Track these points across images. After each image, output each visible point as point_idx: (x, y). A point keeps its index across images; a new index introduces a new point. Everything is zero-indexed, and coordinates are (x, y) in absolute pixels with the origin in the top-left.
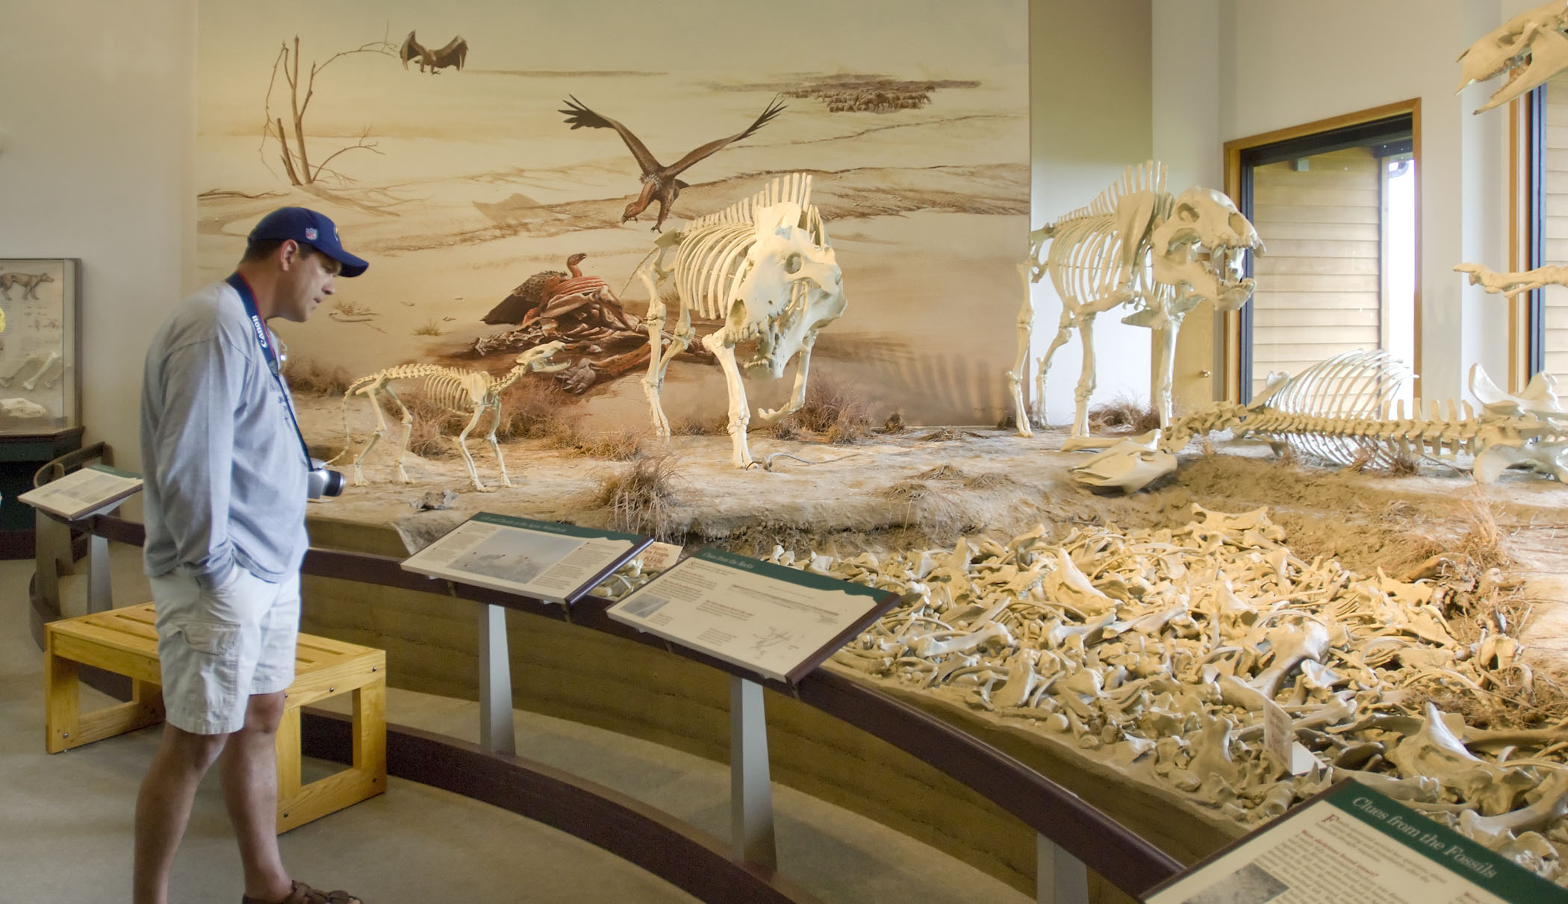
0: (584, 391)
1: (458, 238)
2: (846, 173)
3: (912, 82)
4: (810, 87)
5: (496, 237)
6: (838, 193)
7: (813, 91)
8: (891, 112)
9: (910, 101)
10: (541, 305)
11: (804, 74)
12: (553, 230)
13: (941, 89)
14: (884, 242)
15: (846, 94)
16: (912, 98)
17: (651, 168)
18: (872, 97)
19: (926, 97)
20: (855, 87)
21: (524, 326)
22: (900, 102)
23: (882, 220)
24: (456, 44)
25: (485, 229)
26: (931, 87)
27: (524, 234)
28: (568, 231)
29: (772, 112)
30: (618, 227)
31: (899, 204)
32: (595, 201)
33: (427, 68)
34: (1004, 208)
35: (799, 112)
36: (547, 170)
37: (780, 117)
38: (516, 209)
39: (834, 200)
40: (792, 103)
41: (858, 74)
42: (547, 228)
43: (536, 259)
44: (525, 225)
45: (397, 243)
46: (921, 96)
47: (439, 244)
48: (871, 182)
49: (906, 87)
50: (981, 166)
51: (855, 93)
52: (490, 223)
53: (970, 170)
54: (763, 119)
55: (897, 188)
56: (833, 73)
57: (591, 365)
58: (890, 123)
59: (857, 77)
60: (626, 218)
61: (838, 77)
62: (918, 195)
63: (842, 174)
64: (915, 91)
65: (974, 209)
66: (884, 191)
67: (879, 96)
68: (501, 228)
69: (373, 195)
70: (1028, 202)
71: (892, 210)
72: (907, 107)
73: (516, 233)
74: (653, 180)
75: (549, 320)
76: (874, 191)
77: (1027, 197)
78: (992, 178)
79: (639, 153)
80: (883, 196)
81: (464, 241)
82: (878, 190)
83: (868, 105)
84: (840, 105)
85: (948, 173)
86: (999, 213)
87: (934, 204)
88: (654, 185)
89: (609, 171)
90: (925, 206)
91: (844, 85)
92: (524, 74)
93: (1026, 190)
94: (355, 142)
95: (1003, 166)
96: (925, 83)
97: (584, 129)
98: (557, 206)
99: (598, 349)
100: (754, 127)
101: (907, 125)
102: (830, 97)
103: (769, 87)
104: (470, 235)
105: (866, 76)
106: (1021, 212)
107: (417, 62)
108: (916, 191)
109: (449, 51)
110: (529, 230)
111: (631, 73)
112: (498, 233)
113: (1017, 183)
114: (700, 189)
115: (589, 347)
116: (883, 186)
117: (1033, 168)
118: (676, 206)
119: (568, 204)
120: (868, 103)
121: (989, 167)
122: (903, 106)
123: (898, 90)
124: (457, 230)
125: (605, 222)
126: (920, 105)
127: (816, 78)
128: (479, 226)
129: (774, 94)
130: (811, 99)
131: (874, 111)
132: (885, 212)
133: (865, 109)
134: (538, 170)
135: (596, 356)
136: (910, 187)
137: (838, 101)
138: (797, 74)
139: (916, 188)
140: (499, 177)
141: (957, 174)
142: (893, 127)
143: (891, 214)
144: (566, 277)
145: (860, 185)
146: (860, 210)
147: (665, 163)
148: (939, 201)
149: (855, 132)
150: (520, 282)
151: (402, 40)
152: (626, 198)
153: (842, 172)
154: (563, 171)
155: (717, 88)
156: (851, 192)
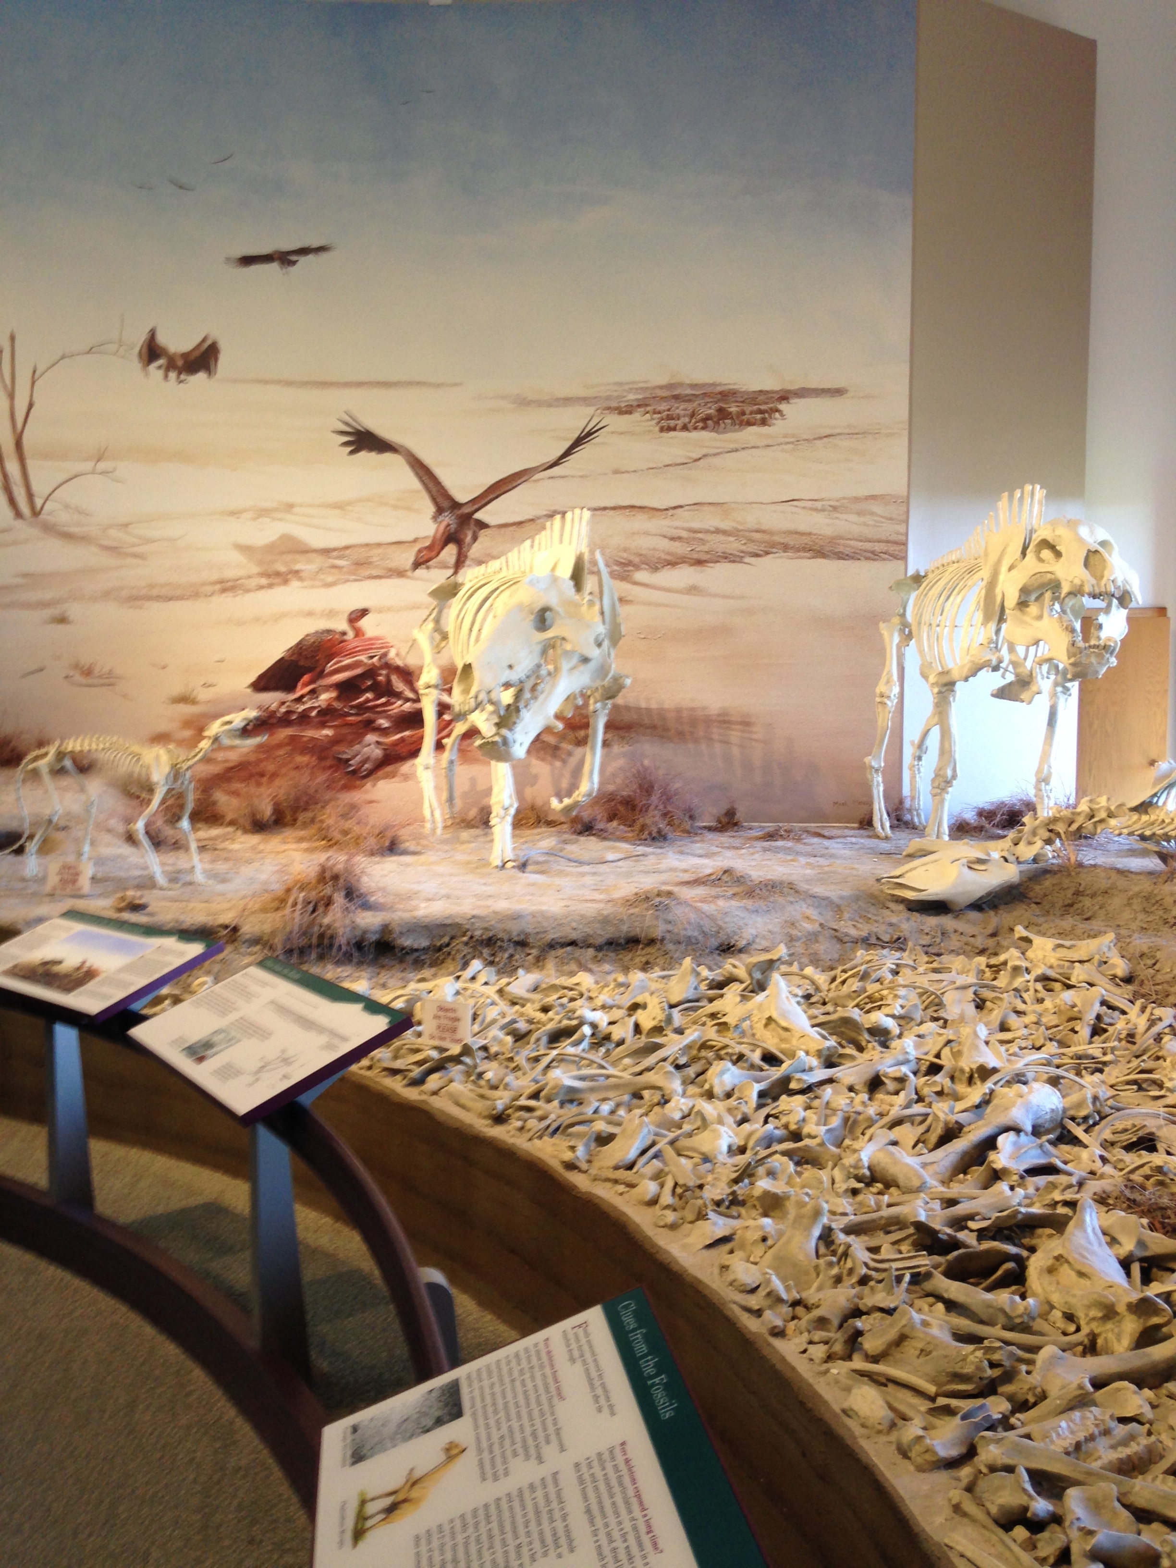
0: (370, 773)
1: (218, 587)
2: (679, 510)
3: (761, 391)
4: (636, 400)
5: (262, 587)
6: (669, 534)
7: (639, 406)
8: (735, 431)
9: (759, 416)
10: (318, 670)
11: (627, 383)
12: (330, 579)
13: (797, 400)
14: (725, 597)
15: (680, 409)
16: (761, 412)
17: (445, 504)
18: (712, 411)
19: (777, 410)
20: (689, 399)
21: (297, 695)
22: (745, 418)
23: (723, 569)
24: (206, 345)
25: (249, 577)
26: (785, 397)
27: (295, 584)
28: (348, 581)
29: (589, 434)
30: (408, 577)
31: (744, 548)
32: (379, 545)
33: (173, 375)
34: (873, 552)
35: (622, 433)
36: (319, 506)
37: (600, 438)
38: (284, 553)
39: (665, 544)
40: (614, 421)
41: (695, 382)
42: (322, 577)
43: (310, 614)
44: (297, 572)
45: (144, 592)
46: (771, 409)
47: (194, 593)
48: (709, 520)
49: (754, 398)
50: (844, 498)
51: (690, 406)
52: (255, 569)
53: (832, 503)
54: (579, 442)
55: (740, 527)
56: (663, 380)
57: (378, 743)
58: (732, 446)
59: (693, 386)
60: (417, 565)
61: (670, 386)
62: (766, 537)
63: (675, 511)
64: (766, 403)
65: (835, 554)
66: (725, 532)
67: (720, 410)
68: (268, 575)
69: (113, 532)
70: (905, 544)
71: (735, 556)
72: (753, 424)
73: (286, 582)
74: (448, 519)
75: (327, 688)
76: (713, 532)
77: (904, 538)
78: (859, 513)
79: (431, 485)
80: (722, 538)
81: (224, 590)
82: (718, 531)
83: (706, 423)
84: (672, 423)
85: (804, 508)
86: (867, 558)
87: (786, 548)
88: (448, 525)
89: (395, 507)
90: (774, 550)
91: (676, 397)
92: (289, 383)
93: (901, 528)
94: (89, 466)
95: (873, 497)
96: (776, 392)
97: (363, 454)
98: (334, 550)
99: (384, 723)
100: (568, 453)
101: (754, 447)
102: (659, 413)
103: (585, 401)
104: (230, 584)
105: (703, 386)
106: (895, 557)
107: (160, 367)
108: (764, 532)
109: (197, 353)
110: (301, 579)
111: (419, 384)
112: (264, 581)
113: (891, 519)
114: (503, 530)
115: (373, 721)
116: (725, 525)
117: (911, 499)
118: (475, 550)
119: (347, 548)
120: (705, 420)
121: (856, 499)
122: (749, 424)
123: (743, 402)
124: (215, 577)
125: (390, 570)
126: (770, 421)
127: (642, 388)
128: (242, 573)
129: (591, 410)
130: (636, 416)
131: (713, 430)
132: (726, 558)
133: (703, 428)
134: (310, 506)
135: (384, 732)
136: (756, 527)
137: (670, 418)
138: (620, 384)
139: (764, 528)
140: (262, 513)
141: (816, 510)
142: (737, 450)
143: (734, 562)
144: (346, 637)
145: (696, 525)
146: (696, 556)
147: (462, 496)
148: (792, 543)
149: (690, 458)
150: (292, 642)
151: (141, 338)
152: (415, 540)
153: (675, 508)
154: (340, 506)
155: (523, 403)
156: (684, 534)
